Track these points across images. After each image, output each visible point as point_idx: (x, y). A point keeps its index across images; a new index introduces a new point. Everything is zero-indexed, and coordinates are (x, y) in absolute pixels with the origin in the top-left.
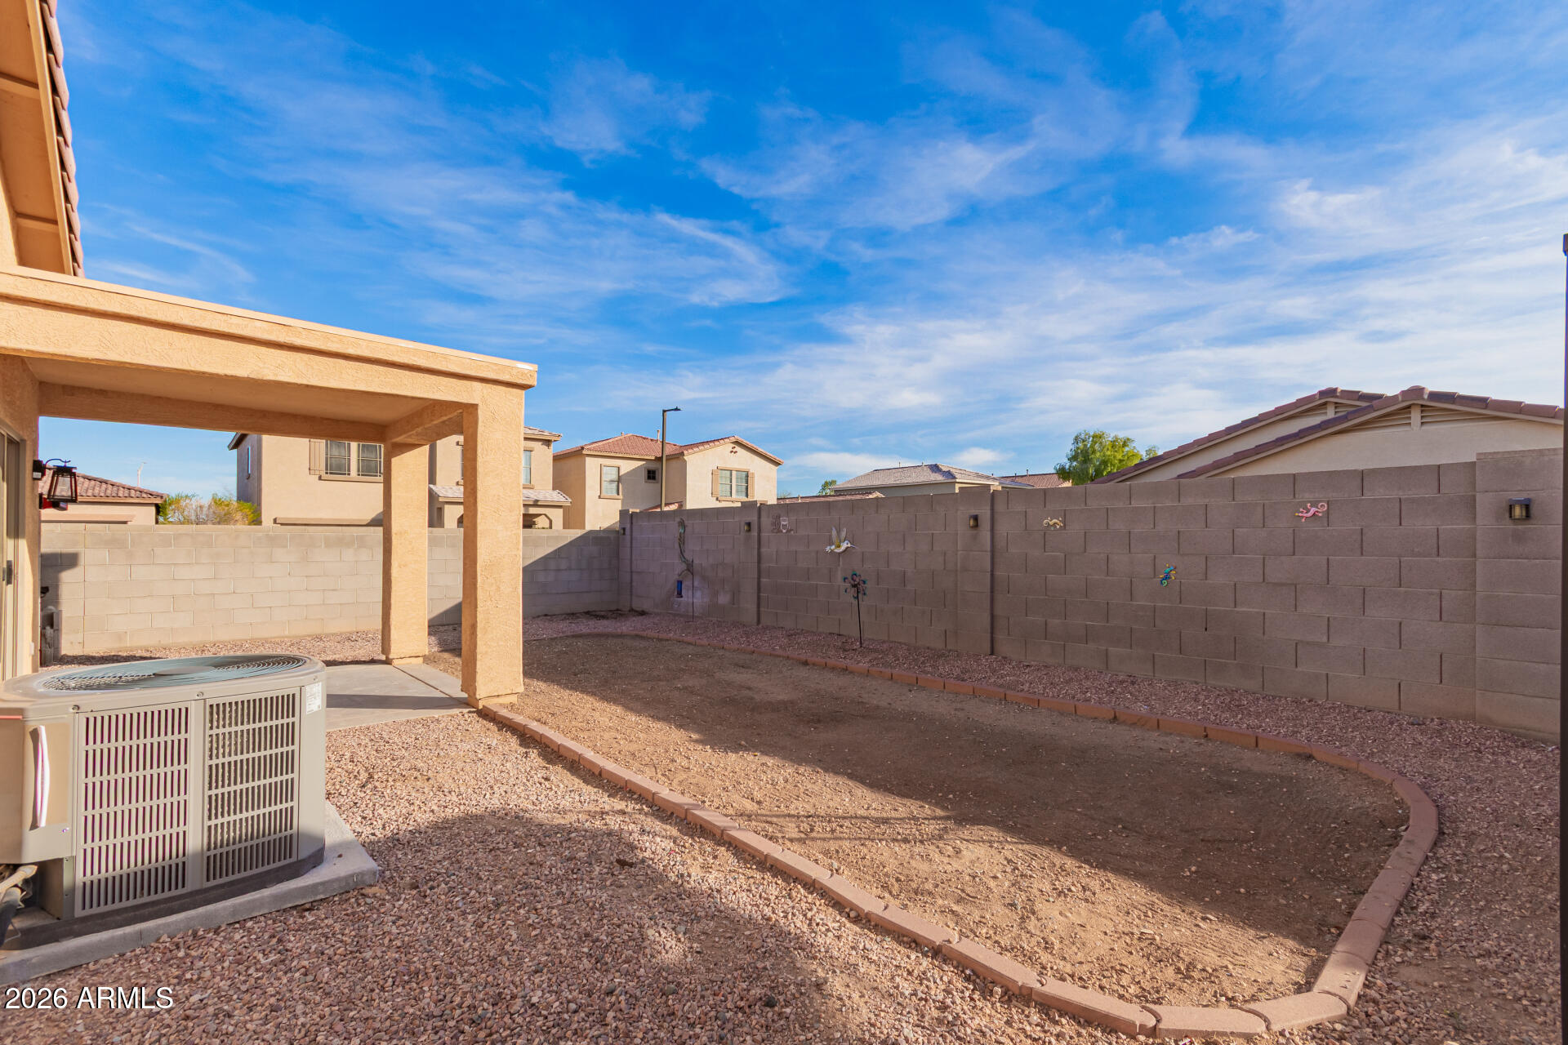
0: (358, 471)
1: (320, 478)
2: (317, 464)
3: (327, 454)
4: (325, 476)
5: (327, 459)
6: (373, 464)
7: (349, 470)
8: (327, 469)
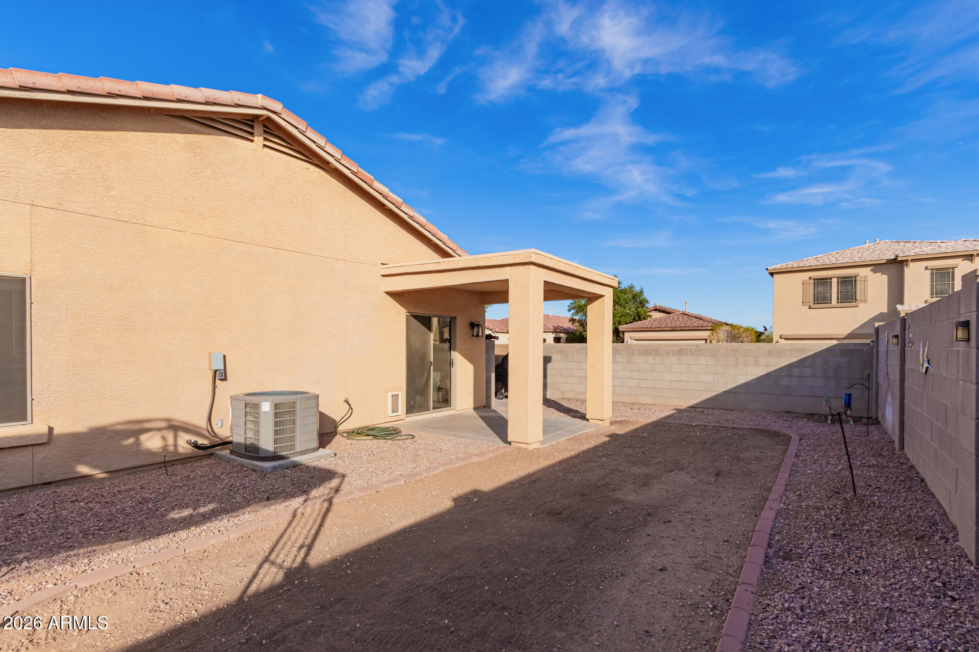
0: (838, 300)
1: (810, 308)
2: (808, 299)
3: (814, 291)
4: (813, 306)
5: (814, 294)
6: (850, 294)
7: (831, 300)
8: (814, 301)
